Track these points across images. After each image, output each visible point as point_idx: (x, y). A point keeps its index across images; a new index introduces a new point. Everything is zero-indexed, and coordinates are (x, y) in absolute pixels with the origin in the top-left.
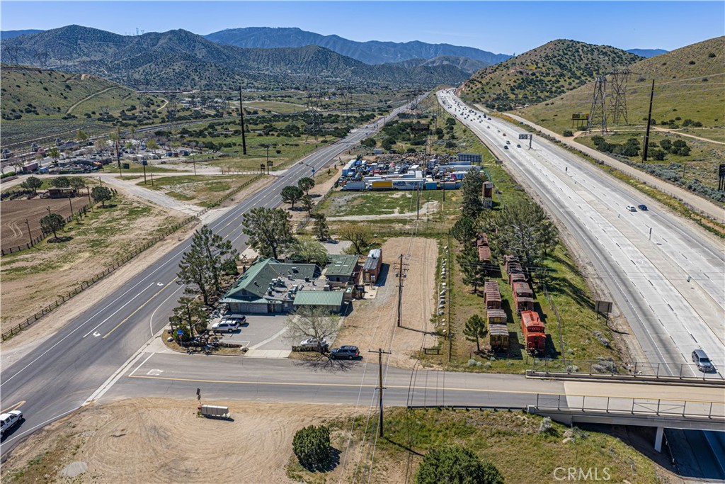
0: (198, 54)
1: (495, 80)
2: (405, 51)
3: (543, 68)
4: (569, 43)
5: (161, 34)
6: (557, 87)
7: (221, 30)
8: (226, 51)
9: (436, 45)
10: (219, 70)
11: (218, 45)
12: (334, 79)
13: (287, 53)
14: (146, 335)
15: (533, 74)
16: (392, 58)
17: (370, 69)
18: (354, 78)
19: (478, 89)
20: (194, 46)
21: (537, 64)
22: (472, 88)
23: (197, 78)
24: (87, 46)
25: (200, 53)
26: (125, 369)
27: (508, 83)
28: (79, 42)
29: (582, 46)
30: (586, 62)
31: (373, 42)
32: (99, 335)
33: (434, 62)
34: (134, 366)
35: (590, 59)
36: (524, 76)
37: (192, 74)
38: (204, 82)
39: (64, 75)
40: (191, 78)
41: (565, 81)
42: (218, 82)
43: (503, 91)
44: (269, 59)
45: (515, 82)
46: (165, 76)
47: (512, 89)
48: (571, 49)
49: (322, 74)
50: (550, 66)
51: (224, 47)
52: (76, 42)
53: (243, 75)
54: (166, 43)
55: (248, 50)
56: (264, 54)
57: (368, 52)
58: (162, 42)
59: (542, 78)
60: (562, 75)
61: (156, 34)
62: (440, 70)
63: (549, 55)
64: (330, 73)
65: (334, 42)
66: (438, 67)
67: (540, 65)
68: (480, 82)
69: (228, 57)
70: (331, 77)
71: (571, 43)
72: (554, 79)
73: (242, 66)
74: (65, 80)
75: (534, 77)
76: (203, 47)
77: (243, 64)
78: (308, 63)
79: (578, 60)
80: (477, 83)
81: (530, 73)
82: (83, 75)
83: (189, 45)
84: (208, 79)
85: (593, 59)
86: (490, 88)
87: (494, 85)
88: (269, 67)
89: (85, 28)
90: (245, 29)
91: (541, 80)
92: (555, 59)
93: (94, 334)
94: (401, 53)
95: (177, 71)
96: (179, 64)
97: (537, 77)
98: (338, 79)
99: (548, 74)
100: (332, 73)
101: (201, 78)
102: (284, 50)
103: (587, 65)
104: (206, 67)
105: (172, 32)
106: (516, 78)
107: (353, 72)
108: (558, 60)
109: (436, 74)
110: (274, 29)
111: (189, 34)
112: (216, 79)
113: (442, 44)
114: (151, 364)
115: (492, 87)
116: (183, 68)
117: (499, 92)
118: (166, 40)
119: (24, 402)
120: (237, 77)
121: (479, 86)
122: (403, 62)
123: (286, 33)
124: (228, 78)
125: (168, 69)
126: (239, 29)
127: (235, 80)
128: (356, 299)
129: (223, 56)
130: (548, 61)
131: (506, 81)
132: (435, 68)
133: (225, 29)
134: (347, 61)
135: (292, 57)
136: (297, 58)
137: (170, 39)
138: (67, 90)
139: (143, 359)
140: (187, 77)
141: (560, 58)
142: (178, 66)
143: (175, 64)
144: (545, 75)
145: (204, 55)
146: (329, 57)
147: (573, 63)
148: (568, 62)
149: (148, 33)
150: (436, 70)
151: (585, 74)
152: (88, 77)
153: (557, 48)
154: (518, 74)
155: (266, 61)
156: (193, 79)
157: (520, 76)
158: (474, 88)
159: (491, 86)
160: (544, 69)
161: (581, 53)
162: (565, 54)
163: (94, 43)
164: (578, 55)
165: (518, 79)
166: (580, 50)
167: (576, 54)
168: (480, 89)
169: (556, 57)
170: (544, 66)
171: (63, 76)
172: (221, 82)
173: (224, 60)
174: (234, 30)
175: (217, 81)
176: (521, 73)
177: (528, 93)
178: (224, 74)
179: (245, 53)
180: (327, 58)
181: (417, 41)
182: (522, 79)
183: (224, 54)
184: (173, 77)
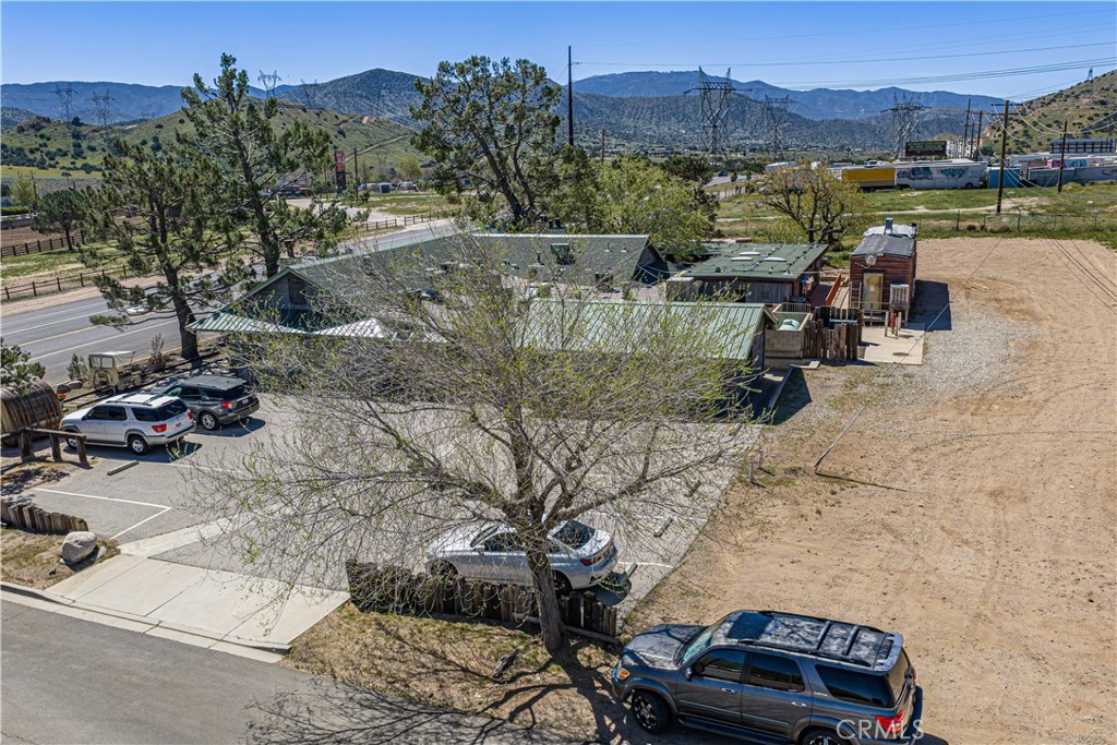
2: (874, 104)
12: (754, 141)
19: (1016, 132)
24: (393, 98)
27: (1077, 121)
28: (383, 92)
31: (818, 90)
36: (1109, 109)
39: (339, 116)
44: (652, 113)
45: (1091, 119)
47: (1086, 132)
49: (736, 134)
52: (379, 93)
55: (623, 101)
56: (646, 105)
64: (747, 134)
65: (757, 90)
66: (931, 122)
68: (1022, 122)
69: (591, 111)
70: (748, 138)
73: (611, 123)
74: (338, 122)
77: (613, 121)
80: (1015, 124)
82: (366, 118)
86: (1041, 131)
87: (1049, 126)
88: (652, 124)
89: (392, 72)
94: (865, 107)
98: (760, 141)
100: (751, 132)
102: (677, 100)
106: (1092, 112)
107: (786, 131)
109: (927, 133)
110: (665, 74)
120: (601, 136)
121: (1019, 128)
123: (681, 78)
124: (587, 137)
126: (613, 75)
127: (597, 140)
128: (824, 361)
129: (584, 111)
131: (1073, 118)
135: (687, 112)
136: (697, 113)
138: (340, 137)
146: (747, 108)
150: (926, 128)
152: (373, 121)
154: (1097, 107)
155: (648, 116)
157: (1100, 110)
159: (1043, 127)
163: (402, 94)
165: (1097, 115)
168: (1021, 133)
171: (337, 117)
173: (585, 116)
174: (605, 77)
176: (1103, 103)
179: (616, 105)
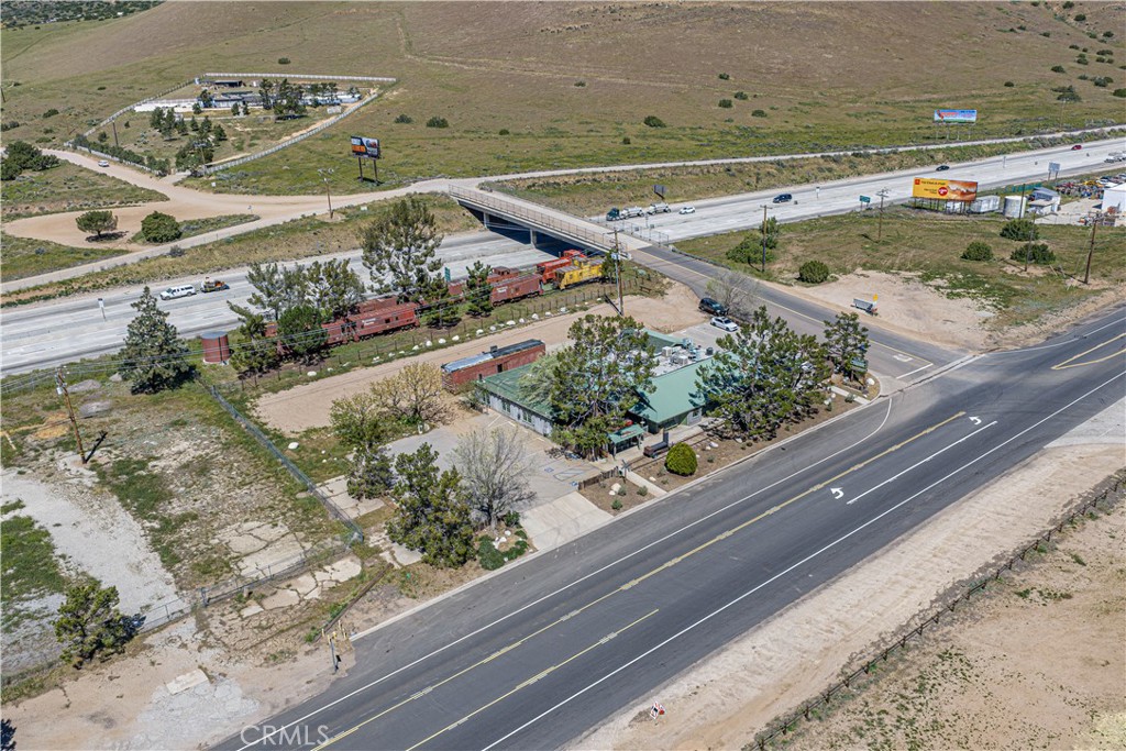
14: (899, 401)
26: (936, 373)
32: (972, 419)
34: (925, 372)
93: (979, 421)
114: (903, 367)
119: (1053, 368)
139: (912, 377)
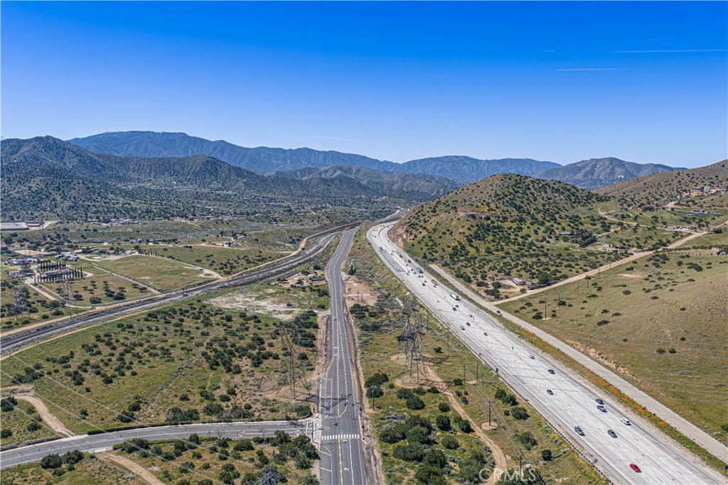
0: (68, 164)
1: (443, 225)
2: (295, 157)
3: (497, 210)
4: (516, 178)
5: (23, 140)
6: (522, 237)
7: (100, 133)
8: (101, 160)
9: (324, 152)
10: (88, 188)
11: (92, 153)
13: (172, 163)
15: (488, 218)
16: (281, 164)
17: (264, 180)
18: (247, 191)
19: (424, 237)
20: (64, 155)
21: (488, 204)
22: (416, 236)
23: (59, 199)
25: (70, 163)
27: (461, 230)
29: (532, 182)
30: (543, 202)
31: (261, 147)
33: (326, 171)
35: (546, 199)
36: (477, 222)
37: (52, 192)
38: (67, 203)
40: (51, 198)
41: (529, 228)
42: (87, 203)
43: (458, 242)
44: (151, 169)
45: (469, 229)
46: (17, 196)
47: (470, 241)
48: (521, 186)
49: (212, 186)
50: (505, 208)
51: (99, 156)
53: (118, 192)
54: (29, 151)
55: (127, 160)
56: (146, 163)
57: (258, 158)
58: (23, 150)
59: (500, 223)
60: (522, 220)
61: (18, 140)
62: (337, 182)
63: (499, 193)
64: (220, 185)
65: (222, 148)
67: (492, 206)
68: (424, 228)
69: (104, 167)
70: (222, 190)
71: (518, 178)
72: (515, 225)
73: (119, 177)
75: (489, 222)
76: (74, 156)
77: (121, 174)
78: (196, 174)
79: (532, 200)
80: (421, 229)
81: (483, 217)
83: (58, 153)
84: (73, 199)
85: (549, 199)
86: (440, 237)
87: (444, 233)
88: (152, 178)
90: (127, 133)
91: (499, 227)
92: (507, 199)
94: (290, 159)
95: (33, 189)
96: (37, 180)
97: (493, 222)
98: (230, 192)
99: (505, 219)
100: (223, 185)
101: (64, 198)
102: (169, 160)
103: (544, 205)
104: (72, 184)
105: (38, 139)
106: (469, 223)
107: (246, 184)
108: (510, 199)
110: (158, 134)
111: (57, 142)
112: (83, 199)
113: (330, 151)
115: (443, 236)
116: (43, 185)
117: (453, 245)
118: (28, 149)
120: (111, 196)
121: (424, 233)
122: (296, 171)
123: (170, 138)
124: (99, 198)
125: (23, 187)
127: (107, 200)
129: (98, 166)
130: (501, 201)
131: (457, 228)
132: (332, 180)
133: (105, 132)
134: (239, 172)
135: (177, 168)
136: (183, 168)
137: (34, 147)
140: (47, 197)
141: (512, 196)
142: (35, 184)
143: (32, 180)
144: (501, 219)
145: (74, 164)
146: (218, 167)
147: (528, 204)
148: (523, 203)
149: (8, 140)
150: (333, 182)
151: (548, 218)
153: (506, 185)
154: (470, 219)
155: (148, 171)
156: (54, 200)
157: (473, 222)
158: (420, 236)
159: (441, 234)
160: (498, 212)
161: (533, 190)
162: (518, 192)
164: (531, 193)
165: (472, 226)
166: (531, 187)
167: (528, 192)
168: (427, 240)
169: (507, 196)
170: (497, 207)
172: (89, 203)
173: (99, 170)
174: (115, 133)
175: (84, 201)
176: (473, 216)
177: (490, 246)
178: (94, 193)
179: (123, 162)
180: (217, 169)
181: (306, 148)
182: (477, 225)
183: (99, 164)
184: (27, 198)
